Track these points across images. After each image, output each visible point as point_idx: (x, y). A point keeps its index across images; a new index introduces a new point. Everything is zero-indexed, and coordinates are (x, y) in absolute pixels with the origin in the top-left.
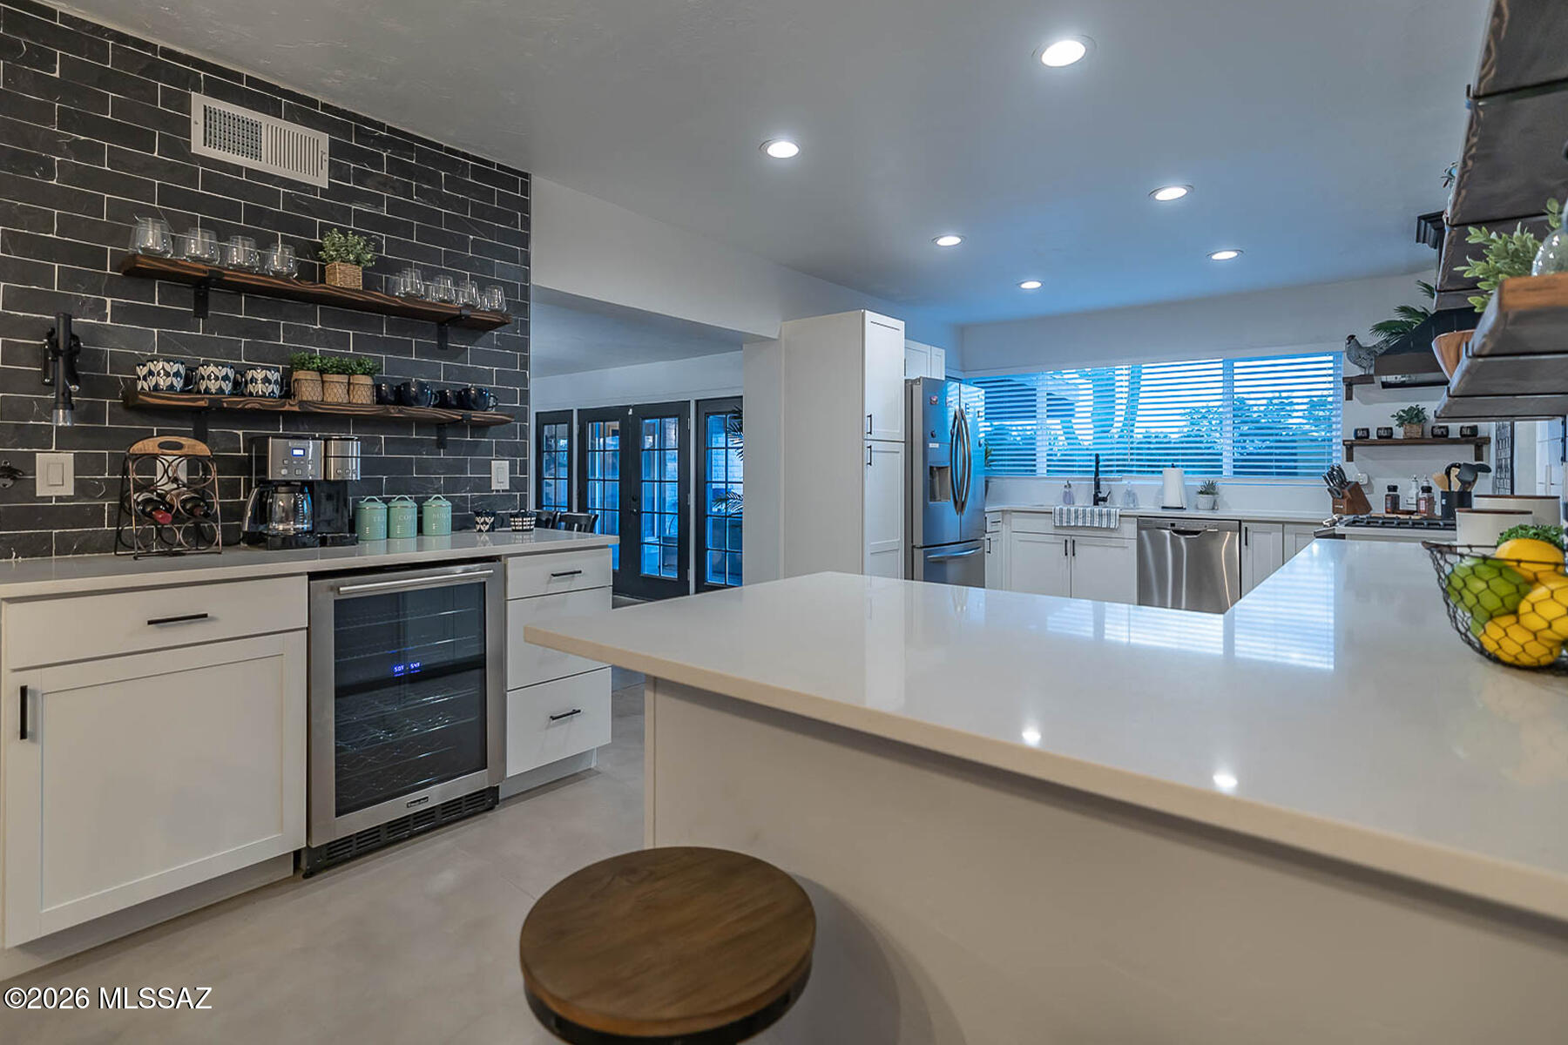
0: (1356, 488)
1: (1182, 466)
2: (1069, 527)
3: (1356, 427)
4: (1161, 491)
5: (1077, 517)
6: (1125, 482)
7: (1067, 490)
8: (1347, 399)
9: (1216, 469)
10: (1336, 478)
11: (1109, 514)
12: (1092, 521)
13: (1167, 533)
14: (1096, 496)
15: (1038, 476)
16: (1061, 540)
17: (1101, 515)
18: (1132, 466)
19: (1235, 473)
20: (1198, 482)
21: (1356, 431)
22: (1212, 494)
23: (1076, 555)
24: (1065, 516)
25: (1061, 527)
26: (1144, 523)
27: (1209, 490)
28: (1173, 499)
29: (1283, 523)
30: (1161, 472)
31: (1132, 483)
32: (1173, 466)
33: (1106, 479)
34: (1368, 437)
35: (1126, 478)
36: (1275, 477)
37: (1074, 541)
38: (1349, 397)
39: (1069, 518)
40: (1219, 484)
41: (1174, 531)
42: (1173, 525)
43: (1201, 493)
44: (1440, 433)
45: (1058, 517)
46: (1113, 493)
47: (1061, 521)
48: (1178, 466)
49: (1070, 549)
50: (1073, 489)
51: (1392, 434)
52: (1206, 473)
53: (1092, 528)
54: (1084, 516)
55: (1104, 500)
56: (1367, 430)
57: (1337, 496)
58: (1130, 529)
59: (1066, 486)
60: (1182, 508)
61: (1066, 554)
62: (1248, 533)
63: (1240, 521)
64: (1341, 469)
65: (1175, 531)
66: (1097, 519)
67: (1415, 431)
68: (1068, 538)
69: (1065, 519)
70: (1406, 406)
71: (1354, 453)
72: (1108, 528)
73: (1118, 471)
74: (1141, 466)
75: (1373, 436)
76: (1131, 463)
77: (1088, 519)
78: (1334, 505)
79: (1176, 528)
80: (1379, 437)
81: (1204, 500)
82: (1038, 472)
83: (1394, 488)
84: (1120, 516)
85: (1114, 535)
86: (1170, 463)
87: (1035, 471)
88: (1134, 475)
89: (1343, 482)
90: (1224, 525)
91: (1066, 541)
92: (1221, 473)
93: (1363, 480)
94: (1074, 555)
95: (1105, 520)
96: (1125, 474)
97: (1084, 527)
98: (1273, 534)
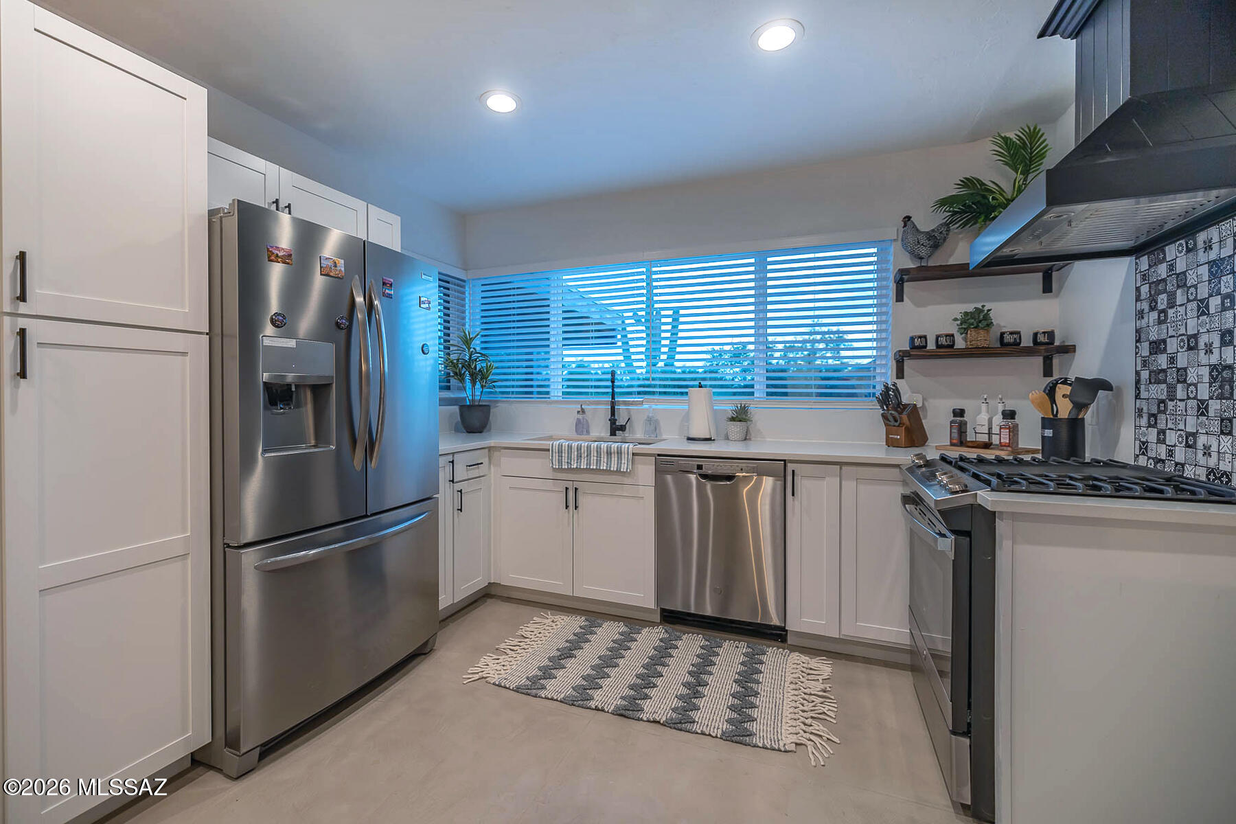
0: (914, 412)
1: (711, 386)
2: (570, 470)
3: (912, 334)
4: (687, 417)
5: (579, 456)
6: (646, 406)
7: (580, 416)
8: (897, 301)
9: (747, 390)
10: (889, 400)
11: (619, 453)
12: (599, 462)
13: (693, 477)
14: (613, 421)
15: (552, 399)
16: (561, 487)
17: (609, 453)
18: (655, 386)
19: (769, 394)
20: (728, 406)
21: (912, 339)
22: (745, 420)
23: (580, 508)
24: (565, 455)
25: (561, 470)
26: (666, 464)
27: (741, 416)
28: (700, 428)
29: (841, 464)
30: (687, 393)
31: (654, 407)
32: (700, 386)
33: (625, 403)
34: (925, 347)
35: (648, 401)
36: (814, 399)
37: (576, 489)
38: (900, 297)
39: (570, 457)
40: (752, 408)
41: (700, 475)
42: (700, 467)
43: (733, 419)
44: (1012, 341)
45: (556, 456)
46: (633, 418)
47: (560, 462)
48: (706, 386)
49: (572, 500)
50: (588, 415)
51: (954, 342)
52: (734, 394)
53: (598, 471)
54: (589, 455)
55: (622, 428)
56: (925, 337)
57: (893, 423)
58: (646, 473)
59: (578, 412)
60: (709, 439)
61: (567, 507)
62: (795, 478)
63: (785, 461)
64: (897, 389)
65: (705, 476)
66: (604, 459)
67: (980, 338)
68: (569, 485)
69: (565, 459)
70: (970, 308)
71: (905, 368)
72: (618, 472)
73: (639, 393)
74: (665, 386)
75: (931, 346)
76: (653, 383)
77: (594, 459)
78: (887, 434)
79: (703, 471)
80: (938, 346)
81: (736, 429)
82: (552, 394)
83: (959, 413)
84: (633, 454)
85: (626, 480)
86: (696, 383)
87: (548, 393)
88: (656, 397)
89: (900, 407)
90: (763, 466)
91: (567, 489)
92: (752, 394)
93: (917, 400)
94: (576, 508)
95: (614, 459)
96: (646, 397)
97: (588, 470)
98: (827, 479)
